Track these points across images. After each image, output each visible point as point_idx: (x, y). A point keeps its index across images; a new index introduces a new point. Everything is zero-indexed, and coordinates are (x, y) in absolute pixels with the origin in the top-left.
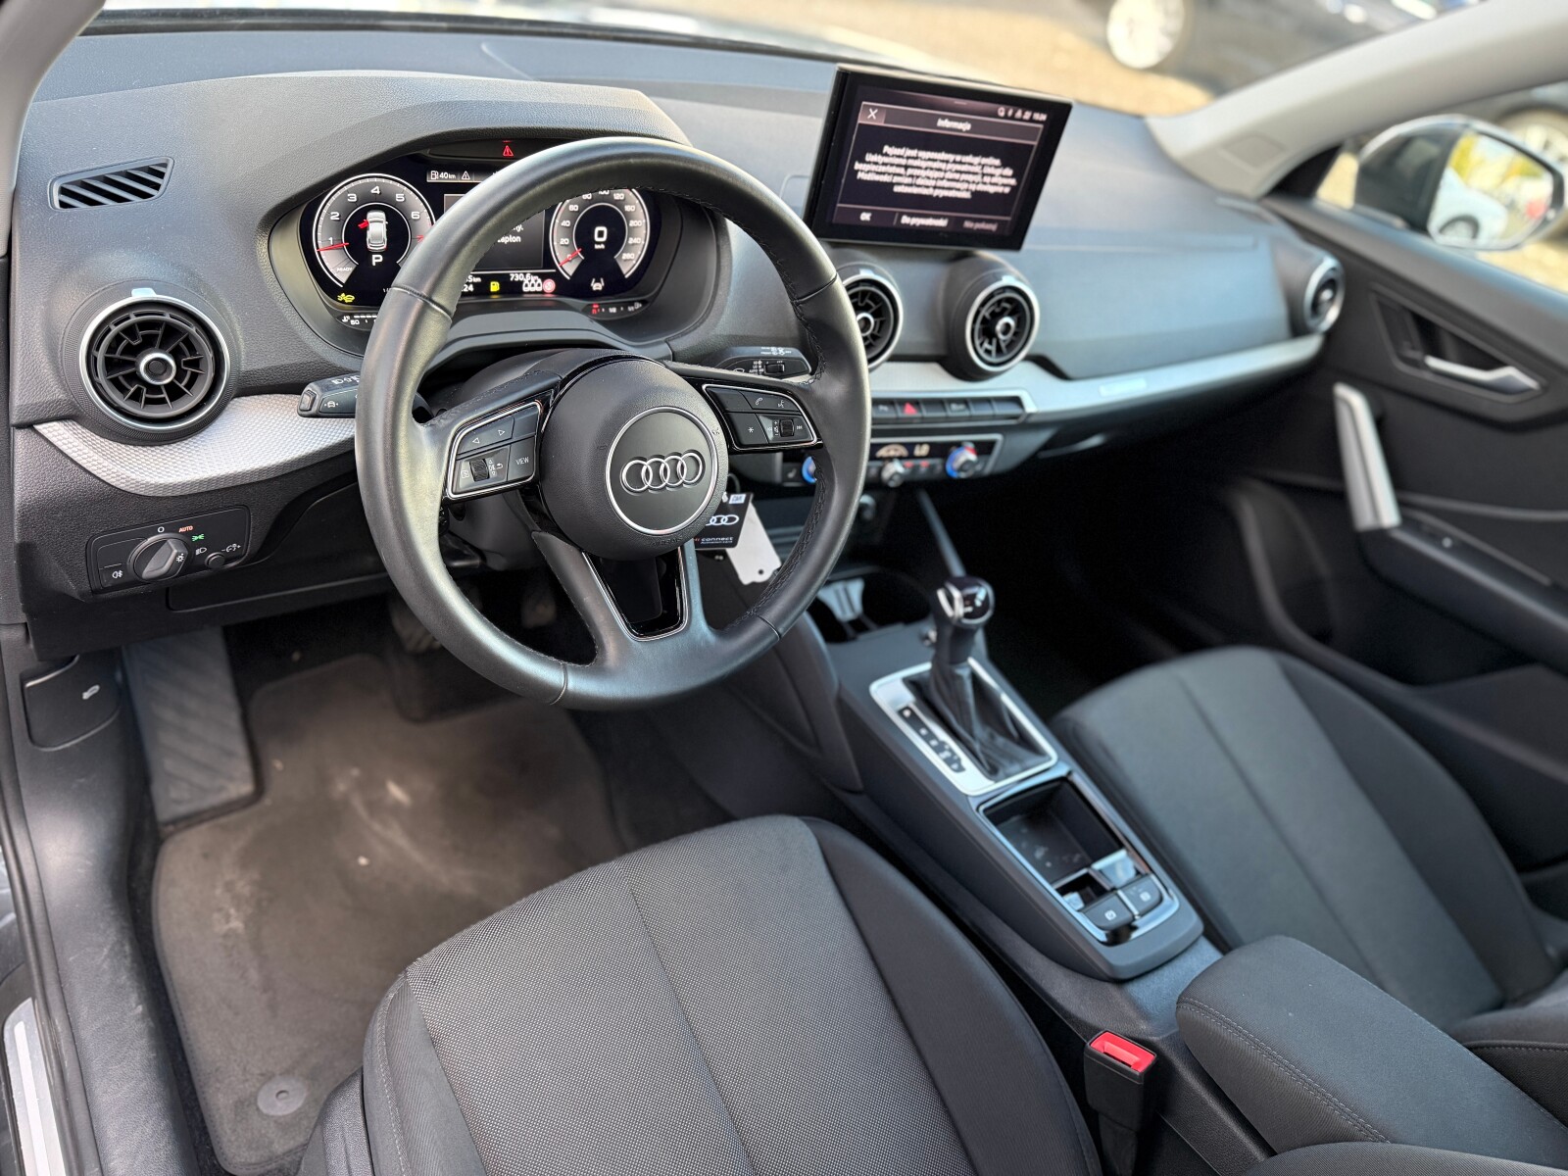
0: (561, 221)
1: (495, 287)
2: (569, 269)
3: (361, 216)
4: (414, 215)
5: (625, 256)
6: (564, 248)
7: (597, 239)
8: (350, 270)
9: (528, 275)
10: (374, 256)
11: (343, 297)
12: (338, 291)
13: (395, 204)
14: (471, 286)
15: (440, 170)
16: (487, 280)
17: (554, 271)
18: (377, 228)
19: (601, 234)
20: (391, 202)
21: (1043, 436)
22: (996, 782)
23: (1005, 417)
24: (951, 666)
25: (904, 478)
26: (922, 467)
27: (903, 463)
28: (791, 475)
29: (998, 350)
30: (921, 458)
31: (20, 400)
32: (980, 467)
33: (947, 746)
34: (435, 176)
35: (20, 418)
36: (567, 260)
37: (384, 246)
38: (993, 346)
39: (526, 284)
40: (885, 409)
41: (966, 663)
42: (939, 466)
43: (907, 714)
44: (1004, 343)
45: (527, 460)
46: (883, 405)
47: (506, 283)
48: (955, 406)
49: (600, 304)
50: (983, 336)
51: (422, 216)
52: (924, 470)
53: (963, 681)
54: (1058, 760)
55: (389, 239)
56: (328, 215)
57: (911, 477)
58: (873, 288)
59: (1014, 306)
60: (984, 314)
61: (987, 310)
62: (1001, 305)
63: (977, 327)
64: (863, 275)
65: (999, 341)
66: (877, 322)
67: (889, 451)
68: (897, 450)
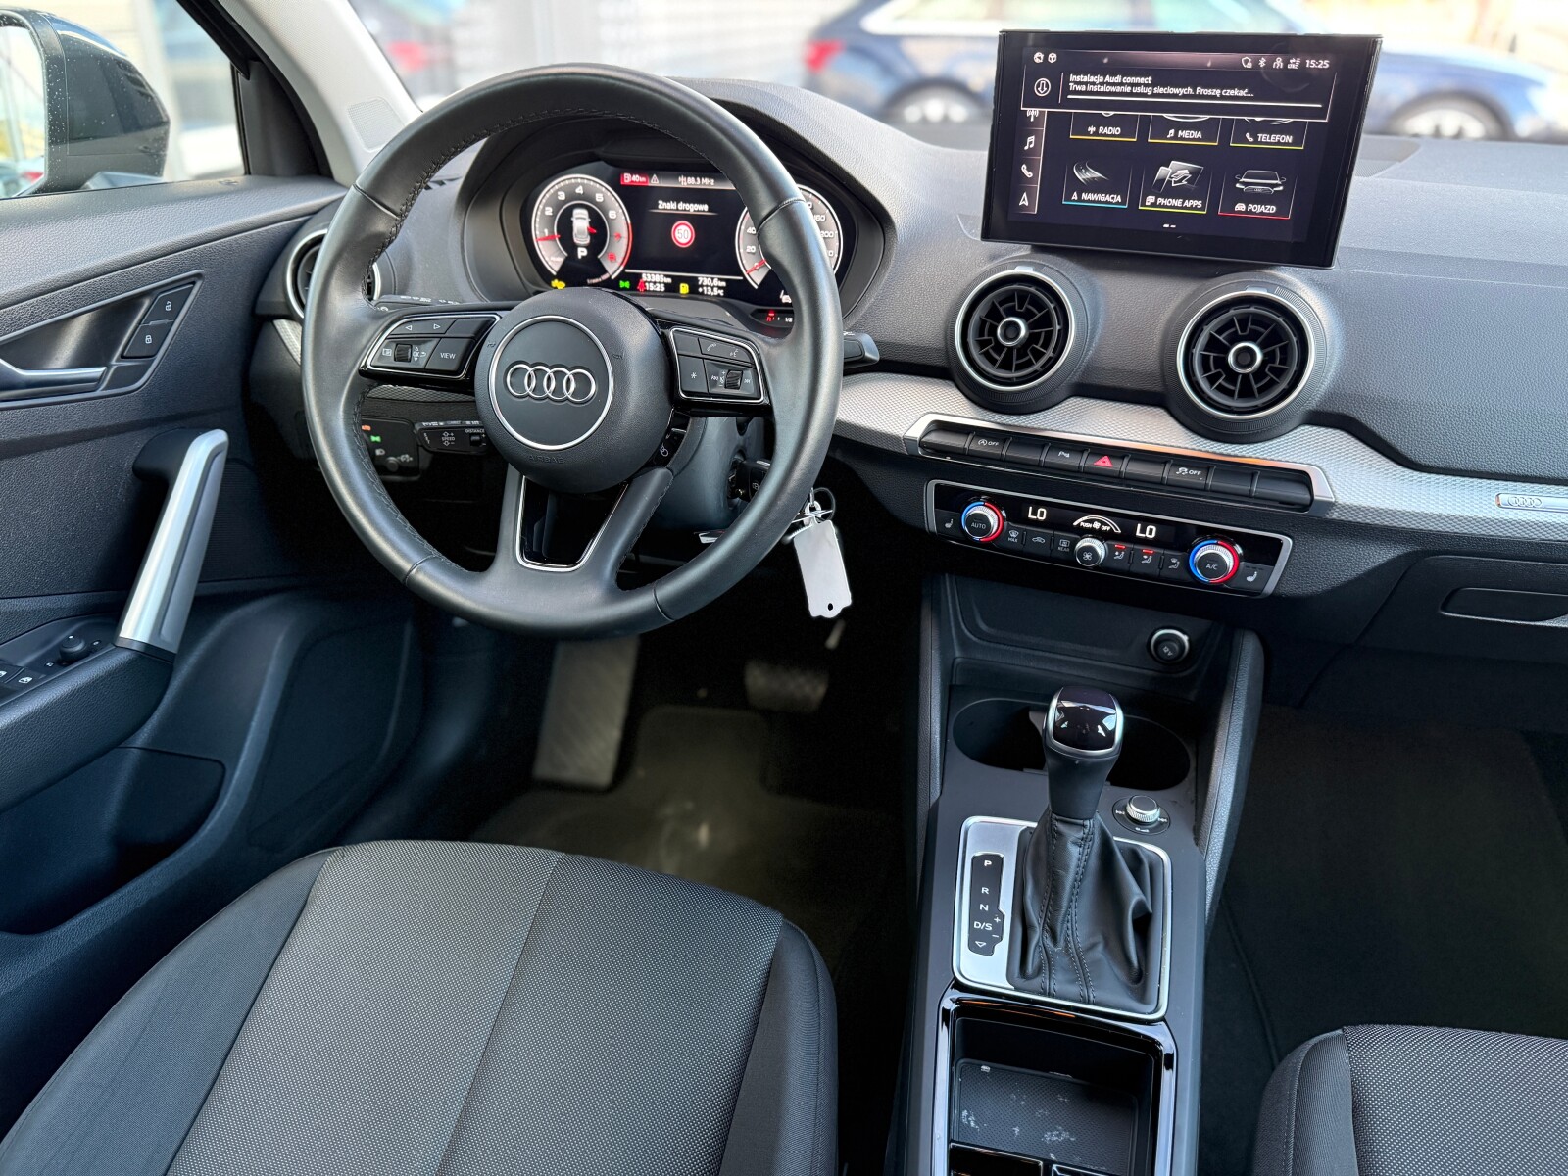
0: (746, 229)
1: (684, 289)
2: (756, 278)
3: (568, 214)
4: (612, 214)
6: (751, 255)
8: (561, 260)
9: (716, 280)
10: (580, 249)
11: (555, 283)
12: (553, 278)
13: (596, 204)
14: (662, 285)
15: (632, 173)
16: (677, 281)
17: (741, 278)
18: (581, 222)
20: (593, 200)
21: (1380, 555)
22: (1017, 989)
23: (1281, 502)
24: (1054, 815)
25: (1115, 565)
26: (1145, 557)
27: (1110, 542)
28: (948, 526)
29: (1246, 392)
30: (1145, 542)
31: (263, 297)
32: (1250, 579)
33: (997, 920)
34: (629, 178)
35: (259, 310)
36: (754, 269)
37: (587, 240)
38: (1235, 385)
39: (713, 288)
40: (1068, 455)
41: (1081, 822)
42: (1174, 561)
43: (987, 863)
44: (1256, 383)
45: (452, 356)
46: (1066, 451)
47: (694, 286)
48: (1186, 470)
49: (776, 311)
50: (1216, 369)
51: (618, 216)
52: (1147, 559)
53: (1065, 847)
54: (1163, 1019)
55: (591, 234)
56: (543, 210)
57: (1126, 566)
58: (1032, 289)
59: (1268, 329)
60: (1210, 335)
61: (1220, 331)
62: (1247, 325)
63: (1198, 351)
64: (1019, 271)
65: (1246, 378)
66: (1040, 333)
67: (1091, 522)
68: (1103, 523)
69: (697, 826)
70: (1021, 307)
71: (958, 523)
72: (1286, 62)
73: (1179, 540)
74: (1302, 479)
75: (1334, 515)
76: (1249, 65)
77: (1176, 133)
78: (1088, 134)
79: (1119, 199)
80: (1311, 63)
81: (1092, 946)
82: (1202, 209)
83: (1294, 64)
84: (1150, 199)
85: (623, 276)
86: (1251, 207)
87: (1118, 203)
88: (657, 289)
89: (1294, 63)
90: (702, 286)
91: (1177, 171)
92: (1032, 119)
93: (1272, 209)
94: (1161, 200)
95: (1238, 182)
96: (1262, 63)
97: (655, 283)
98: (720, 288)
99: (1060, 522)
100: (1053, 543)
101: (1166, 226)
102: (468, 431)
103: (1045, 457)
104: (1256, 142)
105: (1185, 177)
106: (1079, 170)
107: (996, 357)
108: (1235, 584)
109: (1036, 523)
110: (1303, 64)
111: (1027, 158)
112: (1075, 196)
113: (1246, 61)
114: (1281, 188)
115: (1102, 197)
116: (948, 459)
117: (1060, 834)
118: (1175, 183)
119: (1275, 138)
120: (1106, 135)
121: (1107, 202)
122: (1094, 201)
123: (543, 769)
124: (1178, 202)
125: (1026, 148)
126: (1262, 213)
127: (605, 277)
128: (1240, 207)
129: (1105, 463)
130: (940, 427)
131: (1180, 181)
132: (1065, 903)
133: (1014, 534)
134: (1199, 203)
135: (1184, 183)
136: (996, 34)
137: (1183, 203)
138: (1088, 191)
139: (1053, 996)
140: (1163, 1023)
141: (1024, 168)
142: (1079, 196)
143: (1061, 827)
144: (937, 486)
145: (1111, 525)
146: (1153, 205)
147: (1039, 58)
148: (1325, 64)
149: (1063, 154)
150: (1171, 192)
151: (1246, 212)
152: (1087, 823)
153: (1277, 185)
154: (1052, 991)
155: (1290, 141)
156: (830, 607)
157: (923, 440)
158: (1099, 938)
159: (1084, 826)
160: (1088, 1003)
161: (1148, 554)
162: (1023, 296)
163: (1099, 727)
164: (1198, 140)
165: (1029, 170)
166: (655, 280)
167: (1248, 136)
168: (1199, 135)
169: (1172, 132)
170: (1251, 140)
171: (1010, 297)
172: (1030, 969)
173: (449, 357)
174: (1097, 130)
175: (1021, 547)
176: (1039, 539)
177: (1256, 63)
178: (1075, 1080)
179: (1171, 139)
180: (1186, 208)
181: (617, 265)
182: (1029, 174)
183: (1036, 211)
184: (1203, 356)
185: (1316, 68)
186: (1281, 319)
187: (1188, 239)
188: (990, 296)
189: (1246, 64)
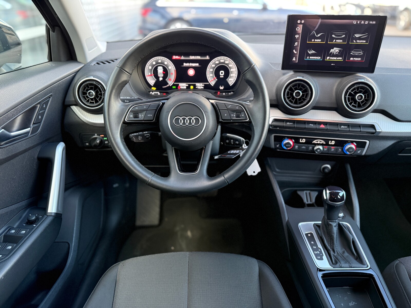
0: (210, 69)
1: (192, 87)
2: (213, 83)
3: (156, 68)
4: (170, 68)
5: (230, 79)
6: (211, 77)
7: (221, 74)
8: (154, 81)
9: (201, 84)
10: (160, 78)
12: (152, 87)
15: (176, 55)
16: (190, 85)
17: (208, 83)
18: (160, 70)
19: (222, 73)
20: (164, 64)
21: (390, 143)
22: (334, 268)
23: (367, 132)
24: (328, 220)
25: (324, 152)
26: (332, 149)
27: (323, 146)
28: (278, 146)
29: (359, 106)
30: (332, 145)
31: (67, 100)
32: (359, 152)
33: (319, 250)
34: (174, 57)
35: (66, 103)
36: (212, 81)
37: (162, 75)
38: (356, 104)
39: (200, 86)
40: (312, 125)
41: (335, 221)
42: (340, 149)
43: (309, 235)
44: (362, 104)
45: (151, 115)
46: (312, 124)
47: (195, 86)
48: (343, 126)
49: (220, 92)
50: (351, 101)
51: (172, 68)
52: (333, 150)
53: (332, 227)
54: (370, 268)
55: (164, 74)
56: (149, 67)
57: (327, 152)
58: (302, 83)
59: (365, 90)
60: (350, 92)
61: (352, 91)
62: (359, 89)
63: (347, 97)
64: (298, 78)
65: (359, 102)
66: (304, 94)
67: (317, 141)
68: (320, 142)
69: (187, 231)
70: (298, 87)
71: (281, 146)
72: (364, 22)
73: (341, 144)
74: (373, 126)
75: (381, 135)
76: (355, 23)
77: (336, 41)
78: (312, 41)
79: (320, 58)
80: (371, 22)
81: (344, 252)
82: (342, 60)
83: (367, 23)
84: (328, 58)
85: (174, 85)
86: (354, 59)
87: (319, 59)
88: (184, 88)
90: (197, 86)
91: (335, 50)
92: (297, 38)
93: (360, 59)
94: (331, 58)
95: (351, 52)
96: (358, 22)
97: (183, 86)
98: (202, 86)
99: (309, 142)
100: (307, 148)
101: (332, 64)
102: (145, 135)
103: (307, 126)
104: (356, 42)
105: (337, 52)
106: (309, 51)
107: (293, 101)
108: (355, 153)
109: (302, 143)
110: (369, 22)
111: (295, 48)
112: (308, 58)
113: (354, 22)
114: (362, 54)
115: (315, 58)
116: (278, 128)
117: (331, 225)
118: (335, 53)
119: (361, 41)
120: (317, 42)
121: (317, 59)
122: (313, 59)
123: (139, 223)
124: (335, 58)
125: (295, 45)
126: (357, 60)
127: (168, 86)
128: (352, 59)
129: (322, 126)
130: (275, 120)
131: (336, 53)
132: (335, 243)
133: (297, 147)
134: (341, 58)
135: (337, 53)
136: (287, 16)
137: (337, 58)
138: (312, 56)
139: (343, 268)
140: (371, 269)
141: (294, 51)
142: (309, 57)
143: (330, 223)
144: (275, 136)
145: (323, 142)
146: (329, 59)
147: (299, 22)
148: (374, 22)
149: (305, 47)
150: (334, 56)
151: (353, 60)
152: (337, 221)
153: (361, 53)
154: (342, 266)
155: (365, 42)
156: (254, 172)
157: (272, 124)
158: (344, 250)
159: (336, 222)
160: (352, 268)
161: (333, 148)
162: (299, 85)
163: (338, 196)
164: (341, 42)
165: (295, 51)
166: (183, 85)
167: (354, 41)
168: (342, 41)
169: (334, 40)
170: (355, 42)
171: (295, 85)
172: (334, 262)
173: (150, 116)
174: (314, 40)
175: (298, 150)
176: (304, 147)
177: (357, 23)
178: (350, 288)
179: (334, 42)
180: (337, 60)
181: (171, 82)
182: (295, 52)
183: (297, 62)
184: (348, 97)
185: (372, 24)
186: (367, 87)
187: (338, 67)
188: (291, 85)
189: (354, 23)
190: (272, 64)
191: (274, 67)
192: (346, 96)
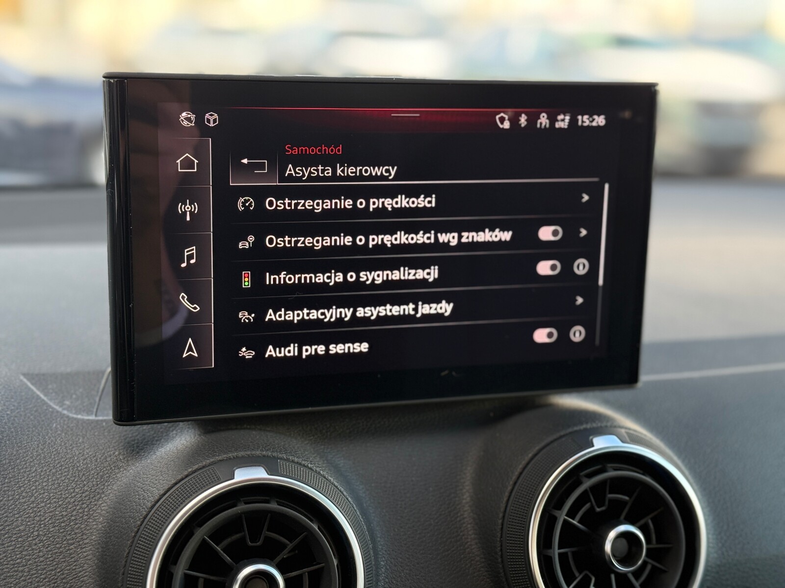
50: (580, 573)
58: (273, 506)
59: (635, 495)
60: (565, 521)
61: (572, 513)
62: (605, 496)
63: (556, 552)
64: (244, 475)
65: (621, 577)
66: (301, 576)
72: (553, 119)
76: (507, 125)
80: (584, 120)
83: (563, 122)
89: (563, 120)
92: (188, 219)
96: (523, 120)
110: (573, 121)
111: (188, 282)
113: (502, 120)
136: (99, 80)
141: (183, 298)
147: (188, 119)
148: (600, 120)
162: (255, 520)
165: (191, 299)
171: (232, 525)
177: (514, 121)
182: (193, 308)
183: (213, 366)
184: (560, 554)
185: (588, 126)
186: (648, 479)
187: (454, 373)
188: (201, 534)
189: (502, 123)
190: (39, 379)
191: (61, 404)
192: (549, 552)
